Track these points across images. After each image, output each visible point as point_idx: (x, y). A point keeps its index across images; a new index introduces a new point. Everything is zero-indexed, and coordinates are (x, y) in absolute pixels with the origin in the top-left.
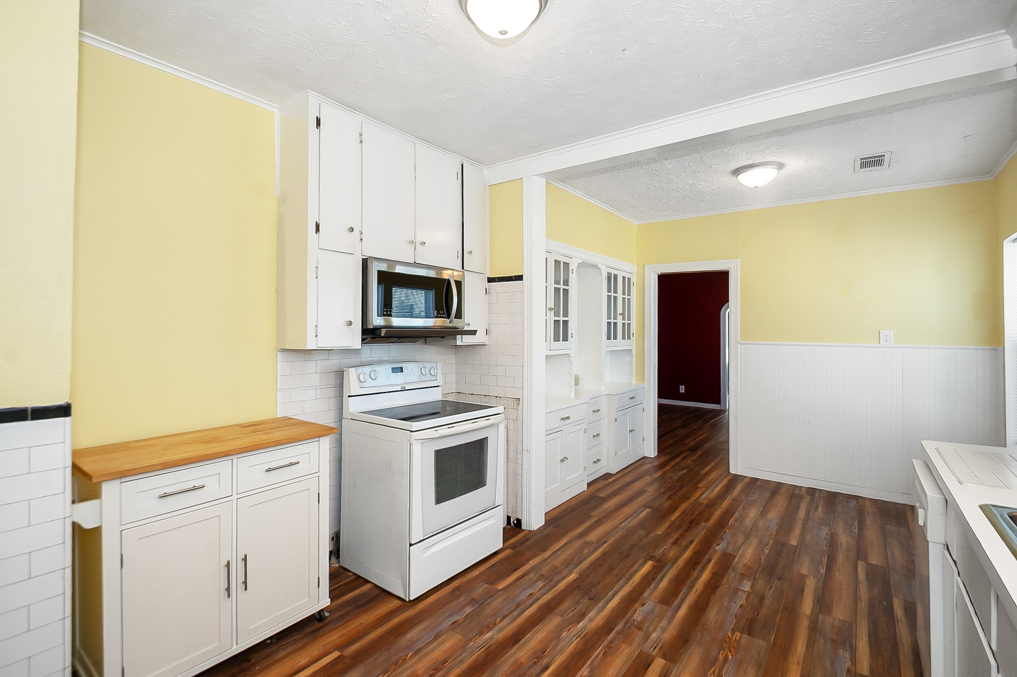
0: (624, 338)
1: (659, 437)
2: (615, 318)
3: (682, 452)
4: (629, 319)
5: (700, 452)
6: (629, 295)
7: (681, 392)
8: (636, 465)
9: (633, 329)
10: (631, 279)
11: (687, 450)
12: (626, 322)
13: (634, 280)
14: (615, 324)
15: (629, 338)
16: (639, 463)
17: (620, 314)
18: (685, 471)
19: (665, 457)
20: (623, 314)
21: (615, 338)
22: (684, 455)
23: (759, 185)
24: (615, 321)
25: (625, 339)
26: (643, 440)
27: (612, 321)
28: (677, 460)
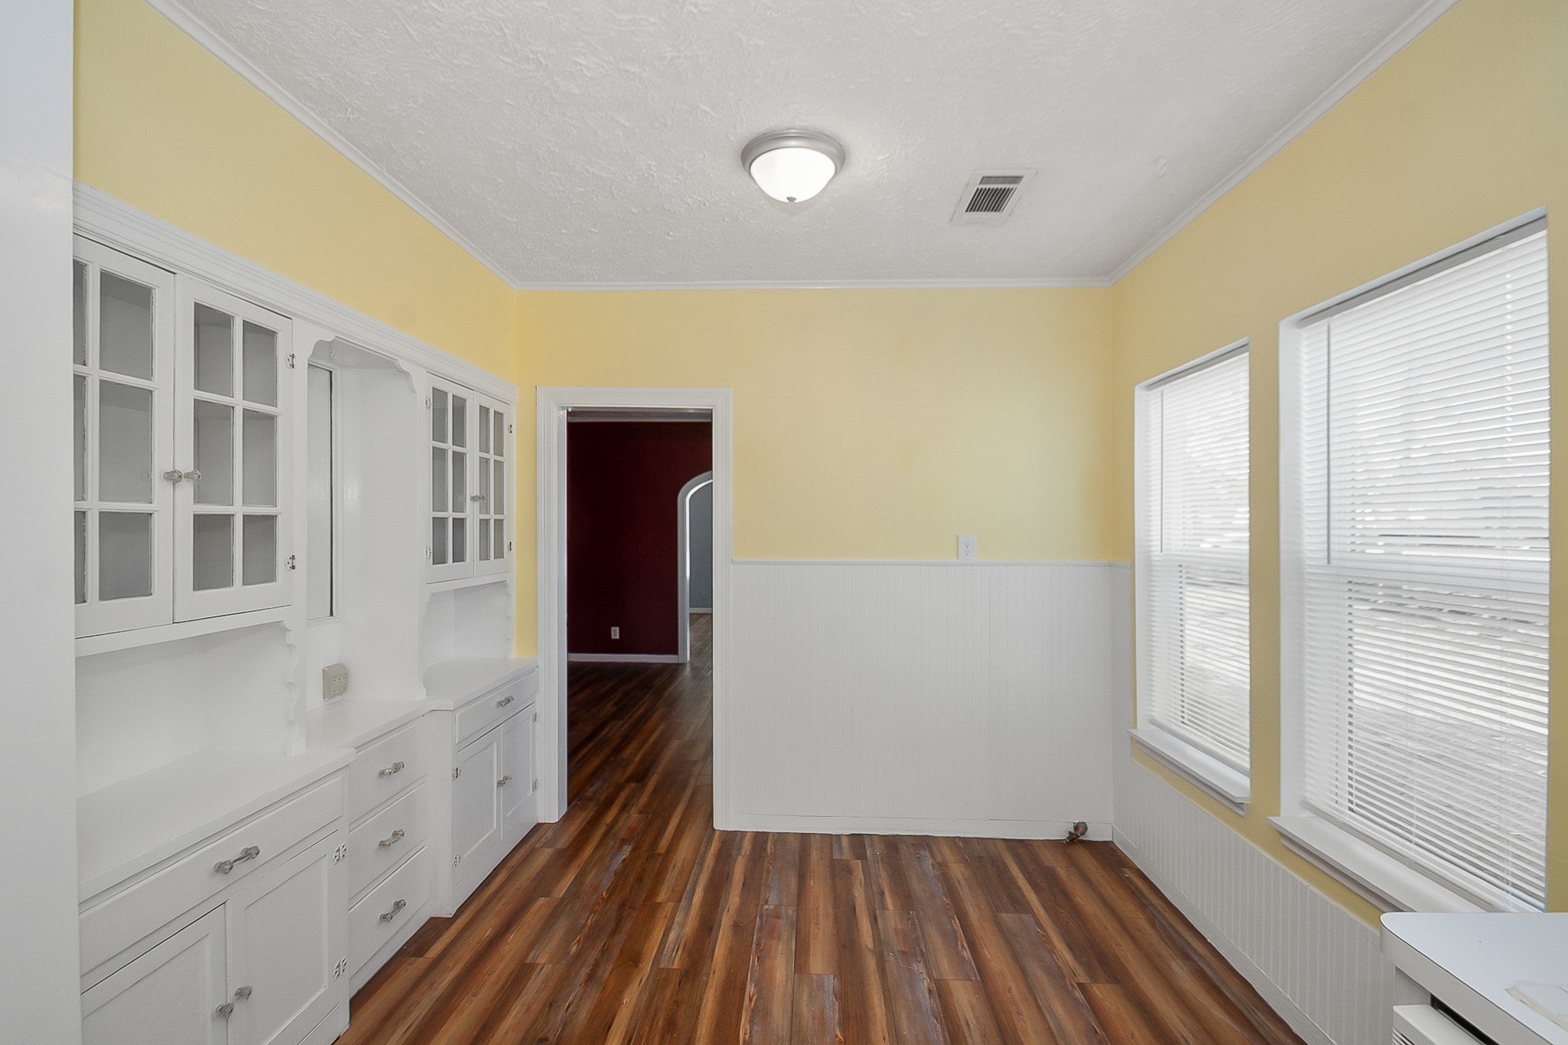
0: (484, 556)
1: (572, 753)
2: (459, 506)
3: (619, 788)
4: (499, 509)
5: (652, 782)
6: (499, 451)
7: (613, 637)
8: (514, 861)
9: (512, 533)
10: (505, 416)
11: (629, 780)
12: (492, 516)
13: (512, 418)
14: (459, 524)
15: (499, 554)
16: (522, 852)
17: (473, 499)
18: (627, 850)
19: (584, 814)
20: (482, 498)
21: (459, 556)
22: (623, 795)
23: (800, 198)
24: (458, 515)
25: (487, 558)
26: (535, 787)
27: (450, 514)
28: (609, 818)
